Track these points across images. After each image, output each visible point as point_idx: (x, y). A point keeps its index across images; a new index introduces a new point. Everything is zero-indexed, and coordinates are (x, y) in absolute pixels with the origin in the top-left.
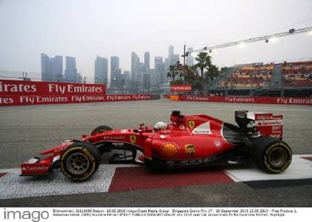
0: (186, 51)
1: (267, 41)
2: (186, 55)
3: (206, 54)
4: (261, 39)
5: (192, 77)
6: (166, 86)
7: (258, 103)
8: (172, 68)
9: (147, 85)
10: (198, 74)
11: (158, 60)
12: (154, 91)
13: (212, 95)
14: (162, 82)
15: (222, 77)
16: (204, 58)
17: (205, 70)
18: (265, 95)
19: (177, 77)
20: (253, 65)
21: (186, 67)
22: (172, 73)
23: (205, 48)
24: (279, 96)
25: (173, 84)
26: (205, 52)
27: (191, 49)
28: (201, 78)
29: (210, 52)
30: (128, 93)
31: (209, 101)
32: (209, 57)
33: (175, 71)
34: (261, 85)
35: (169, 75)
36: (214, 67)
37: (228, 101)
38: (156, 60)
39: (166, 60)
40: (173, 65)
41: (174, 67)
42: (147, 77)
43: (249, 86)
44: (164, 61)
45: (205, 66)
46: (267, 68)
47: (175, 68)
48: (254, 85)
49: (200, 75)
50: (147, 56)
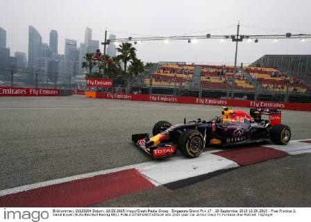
0: (108, 38)
1: (189, 42)
2: (107, 42)
3: (130, 45)
4: (184, 38)
5: (113, 70)
6: (81, 78)
7: (180, 103)
8: (89, 56)
9: (53, 75)
10: (120, 67)
11: (70, 44)
12: (63, 85)
13: (136, 93)
14: (75, 74)
15: (147, 73)
16: (128, 49)
17: (129, 64)
18: (186, 95)
19: (95, 69)
20: (177, 64)
21: (106, 57)
22: (88, 63)
23: (130, 39)
24: (198, 96)
25: (89, 77)
26: (129, 42)
27: (114, 36)
28: (124, 73)
29: (136, 43)
30: (21, 84)
31: (132, 99)
32: (134, 49)
33: (93, 61)
34: (183, 84)
35: (84, 65)
36: (139, 61)
37: (151, 100)
38: (68, 44)
39: (82, 45)
40: (90, 52)
41: (91, 56)
42: (52, 65)
43: (172, 85)
44: (78, 46)
45: (129, 59)
46: (189, 68)
47: (93, 57)
48: (178, 84)
49: (123, 69)
50: (54, 36)
